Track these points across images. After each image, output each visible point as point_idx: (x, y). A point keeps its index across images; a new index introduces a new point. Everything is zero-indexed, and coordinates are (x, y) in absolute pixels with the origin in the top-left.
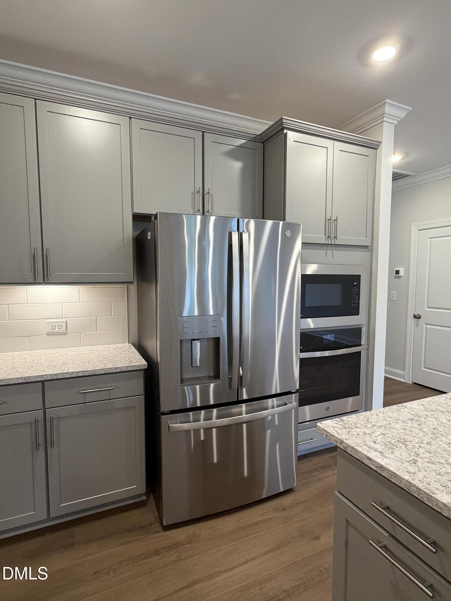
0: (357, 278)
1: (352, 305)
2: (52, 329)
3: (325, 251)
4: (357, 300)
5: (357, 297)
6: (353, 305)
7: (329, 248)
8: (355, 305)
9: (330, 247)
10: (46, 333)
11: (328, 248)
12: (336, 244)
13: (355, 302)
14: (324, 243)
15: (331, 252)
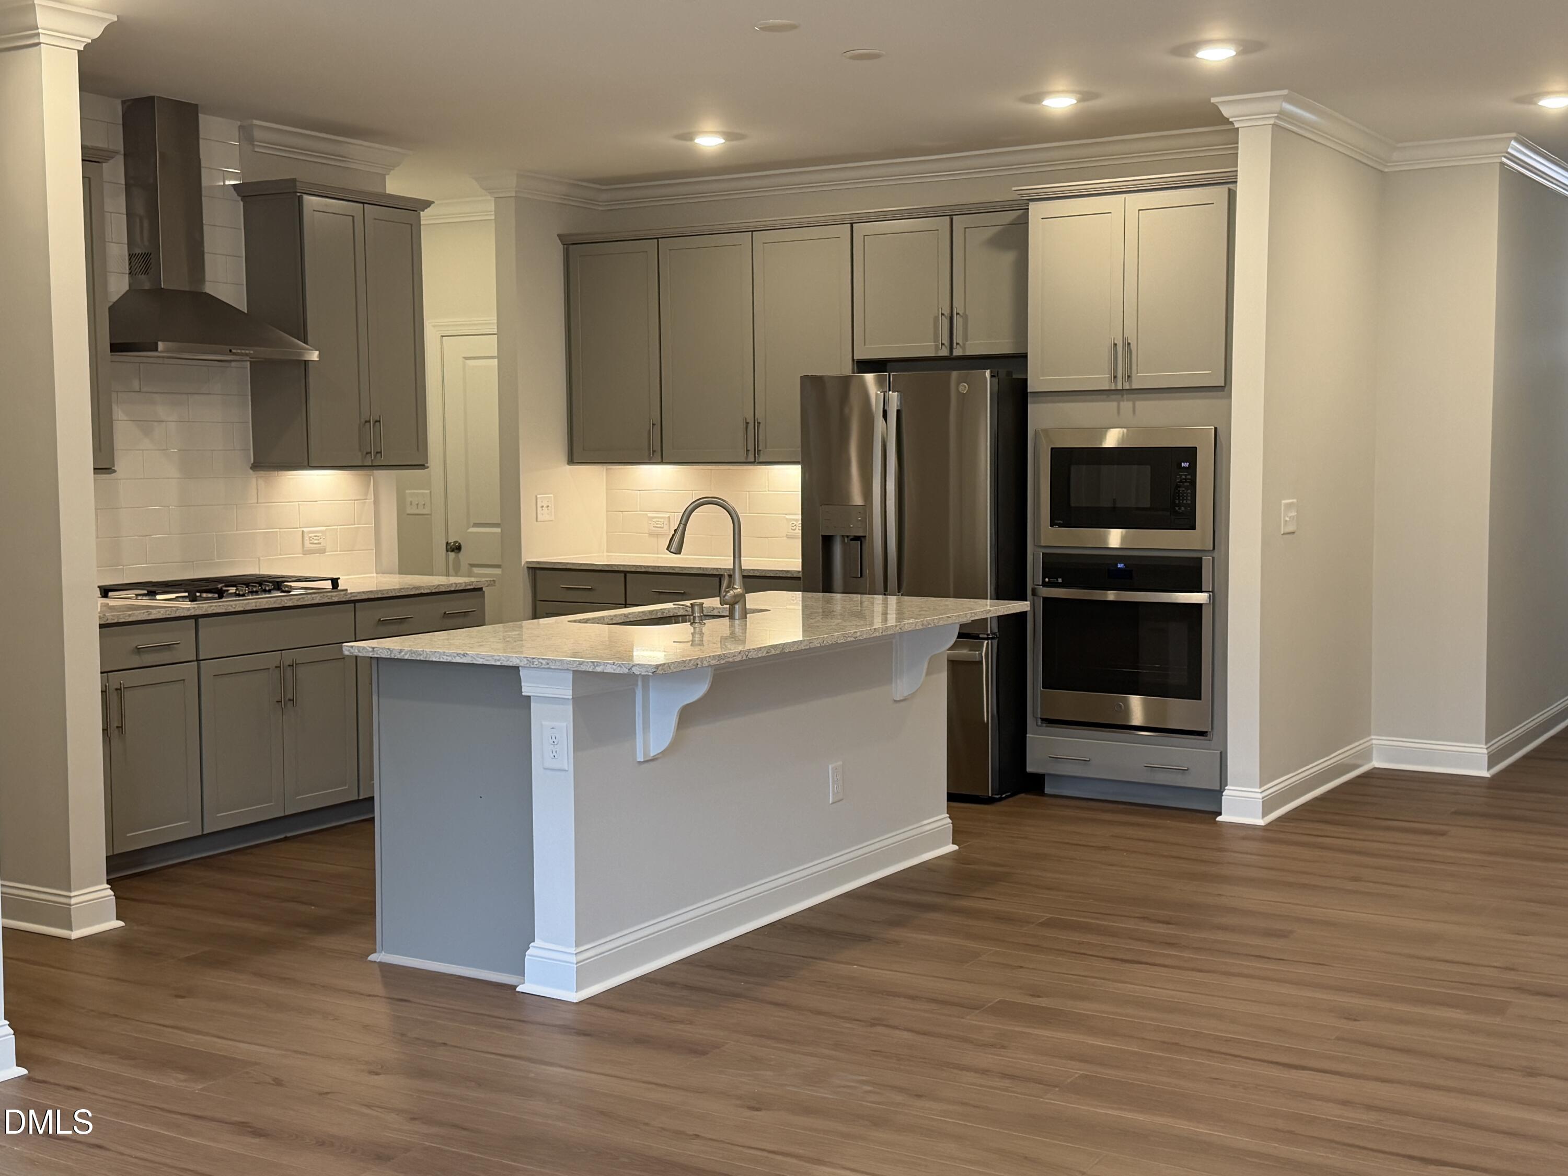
0: (1190, 453)
1: (1177, 508)
2: (792, 529)
3: (1115, 404)
4: (1189, 498)
5: (1189, 491)
6: (1179, 509)
7: (1125, 396)
8: (1183, 508)
9: (1126, 394)
10: (787, 535)
11: (1122, 396)
12: (1133, 387)
13: (1185, 502)
14: (1107, 388)
15: (1130, 404)
